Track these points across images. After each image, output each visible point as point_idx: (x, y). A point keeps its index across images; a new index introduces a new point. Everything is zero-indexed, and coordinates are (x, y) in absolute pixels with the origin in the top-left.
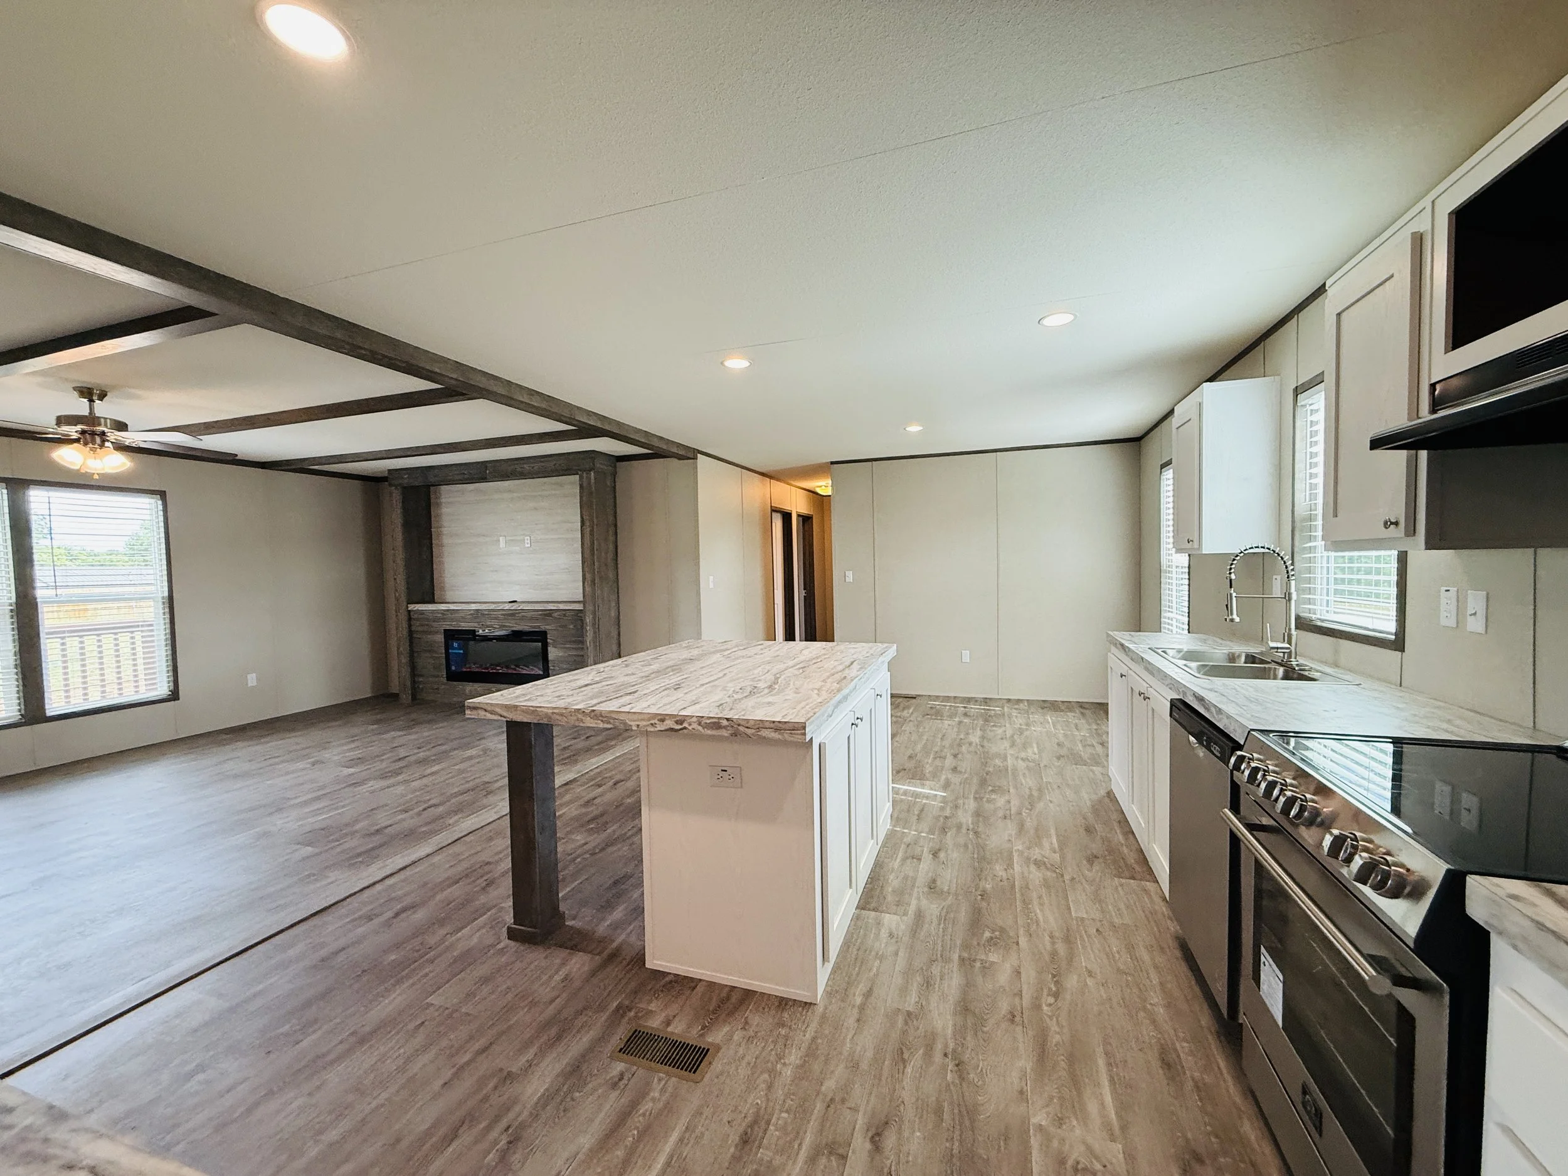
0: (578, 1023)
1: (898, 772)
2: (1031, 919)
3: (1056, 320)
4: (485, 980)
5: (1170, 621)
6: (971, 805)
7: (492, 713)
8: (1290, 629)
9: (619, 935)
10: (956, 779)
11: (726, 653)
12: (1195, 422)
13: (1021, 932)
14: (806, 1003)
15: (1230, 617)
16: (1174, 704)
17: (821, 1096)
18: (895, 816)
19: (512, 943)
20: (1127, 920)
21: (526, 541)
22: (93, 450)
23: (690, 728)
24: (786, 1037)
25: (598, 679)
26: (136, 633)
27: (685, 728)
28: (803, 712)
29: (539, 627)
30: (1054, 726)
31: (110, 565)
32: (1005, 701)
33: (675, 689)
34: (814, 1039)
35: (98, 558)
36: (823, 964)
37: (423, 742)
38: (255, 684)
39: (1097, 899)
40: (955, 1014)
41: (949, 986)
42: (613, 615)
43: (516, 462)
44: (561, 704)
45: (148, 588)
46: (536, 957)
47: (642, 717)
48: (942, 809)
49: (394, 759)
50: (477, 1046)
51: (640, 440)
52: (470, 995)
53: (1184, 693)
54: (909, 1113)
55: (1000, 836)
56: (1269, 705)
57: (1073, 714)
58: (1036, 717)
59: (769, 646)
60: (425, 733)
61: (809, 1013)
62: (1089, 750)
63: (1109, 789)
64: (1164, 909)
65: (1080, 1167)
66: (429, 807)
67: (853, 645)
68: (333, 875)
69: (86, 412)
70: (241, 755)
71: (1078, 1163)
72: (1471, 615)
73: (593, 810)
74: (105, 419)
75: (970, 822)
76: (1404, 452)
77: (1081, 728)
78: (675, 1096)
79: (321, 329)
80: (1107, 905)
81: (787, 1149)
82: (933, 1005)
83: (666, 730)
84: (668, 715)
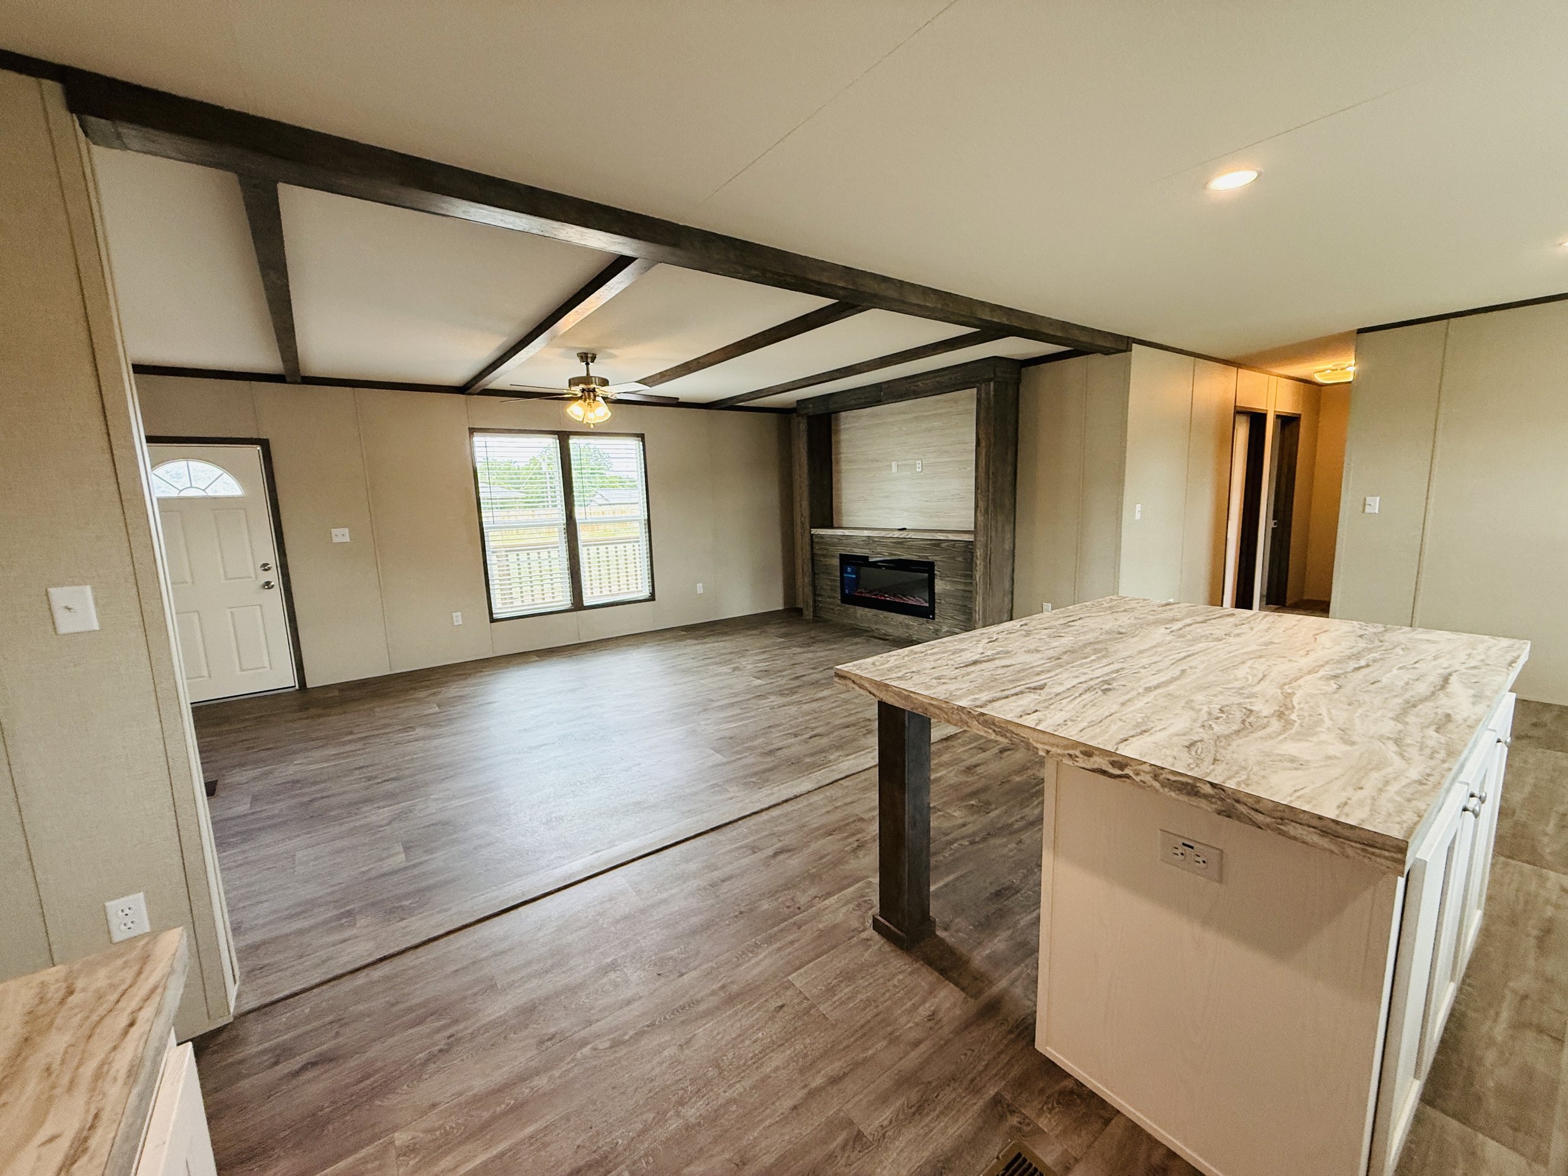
0: (944, 1098)
4: (847, 976)
7: (860, 685)
9: (1001, 977)
19: (876, 937)
21: (918, 465)
22: (590, 404)
23: (1138, 779)
25: (989, 653)
27: (1129, 777)
29: (927, 557)
33: (1103, 692)
38: (701, 592)
42: (1007, 548)
43: (910, 380)
44: (942, 692)
47: (1052, 740)
50: (831, 1070)
52: (829, 990)
69: (584, 374)
73: (974, 781)
74: (596, 377)
83: (1093, 770)
84: (1098, 749)
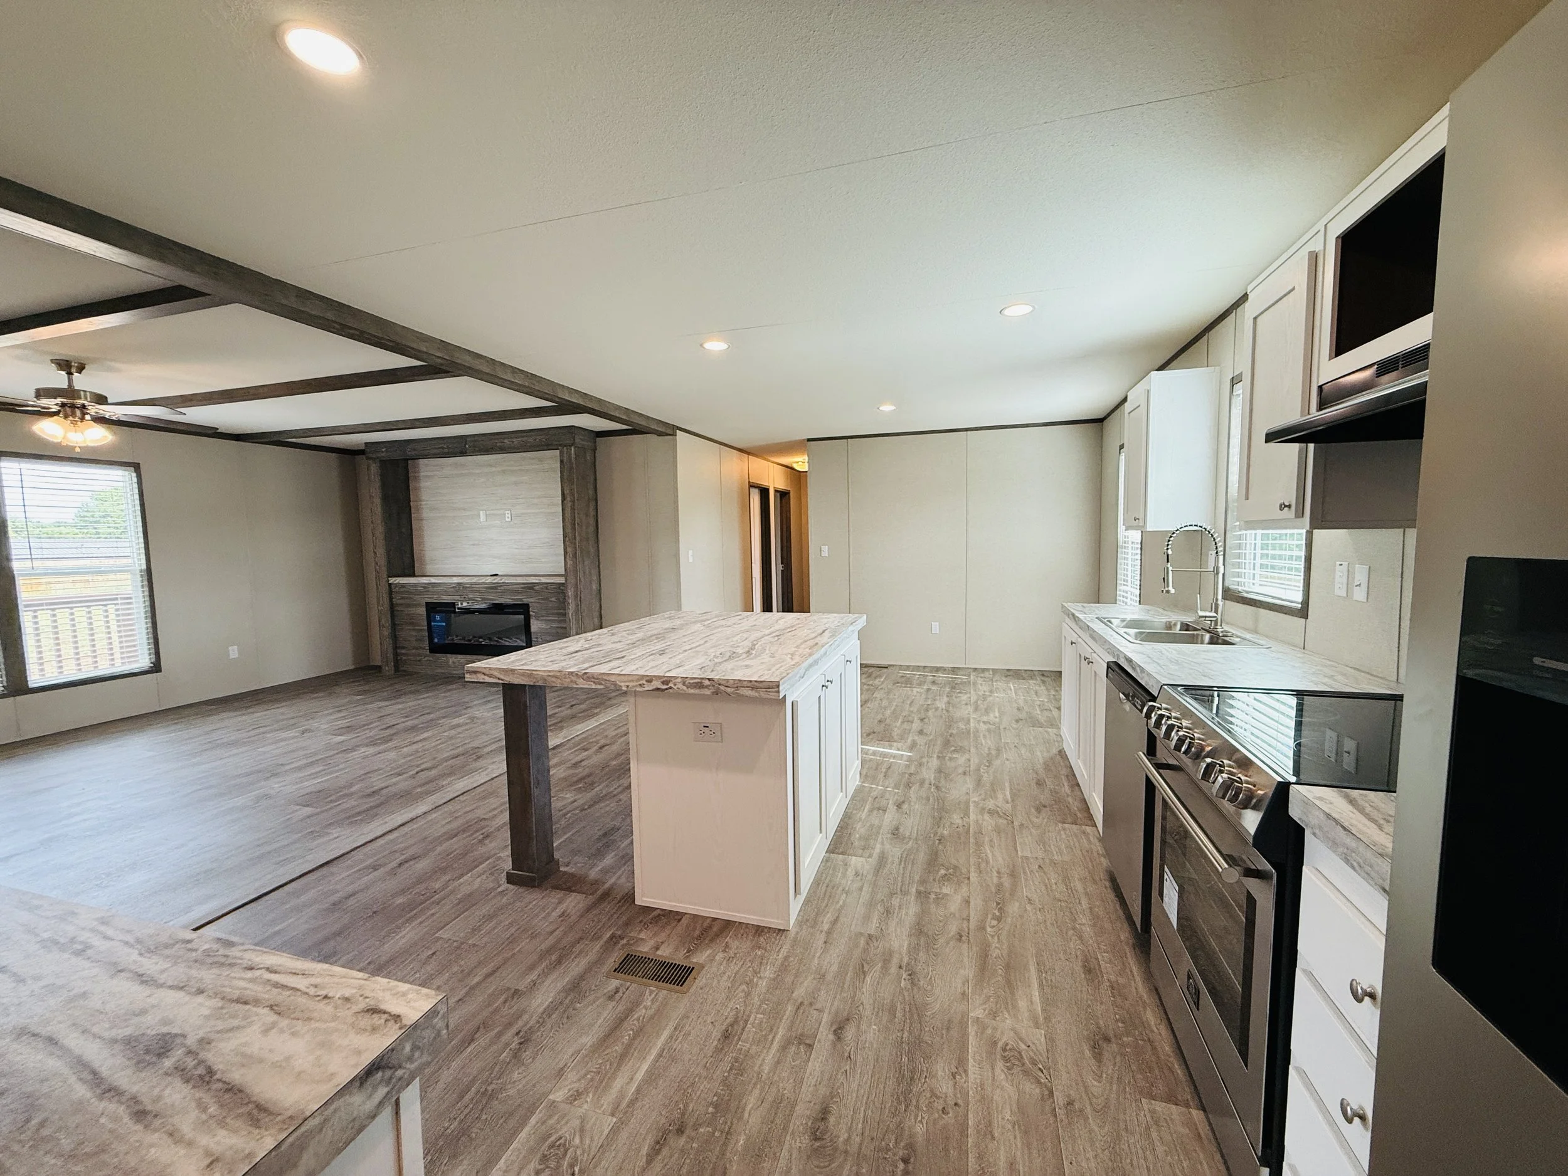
0: (576, 950)
1: (868, 735)
2: (982, 859)
3: (1018, 311)
4: (490, 917)
5: (1125, 594)
6: (935, 763)
7: (490, 676)
8: (1217, 600)
9: (611, 877)
10: (921, 740)
11: (706, 623)
12: (1143, 409)
13: (972, 869)
14: (780, 930)
15: (1167, 589)
16: (1109, 666)
17: (792, 1001)
18: (864, 773)
19: (511, 887)
20: (1066, 858)
21: (507, 515)
22: (74, 423)
23: (675, 688)
24: (762, 957)
25: (587, 646)
26: (109, 606)
27: (671, 688)
28: (777, 673)
29: (521, 600)
30: (1016, 693)
31: (59, 538)
32: (971, 670)
33: (660, 655)
34: (786, 958)
35: (44, 530)
36: (795, 896)
37: (410, 711)
38: (237, 656)
39: (1042, 841)
40: (910, 935)
41: (907, 914)
42: (594, 587)
43: (497, 437)
44: (556, 667)
45: (124, 561)
46: (533, 898)
47: (630, 678)
48: (908, 766)
49: (384, 726)
50: (485, 971)
51: (621, 416)
52: (475, 930)
53: (1118, 656)
54: (867, 1011)
55: (960, 789)
56: (1186, 665)
57: (1034, 682)
58: (1000, 685)
59: (747, 616)
60: (410, 703)
61: (783, 937)
62: (1047, 713)
63: (1061, 748)
64: (1099, 848)
65: (1008, 1048)
66: (422, 771)
67: (825, 616)
68: (335, 832)
69: (65, 385)
70: (229, 724)
71: (1007, 1044)
72: (1356, 586)
73: (581, 772)
74: (85, 391)
75: (932, 778)
76: (1297, 445)
77: (1039, 693)
78: (665, 1004)
79: (314, 310)
80: (1050, 846)
81: (763, 1041)
82: (892, 928)
83: (653, 690)
84: (654, 676)
